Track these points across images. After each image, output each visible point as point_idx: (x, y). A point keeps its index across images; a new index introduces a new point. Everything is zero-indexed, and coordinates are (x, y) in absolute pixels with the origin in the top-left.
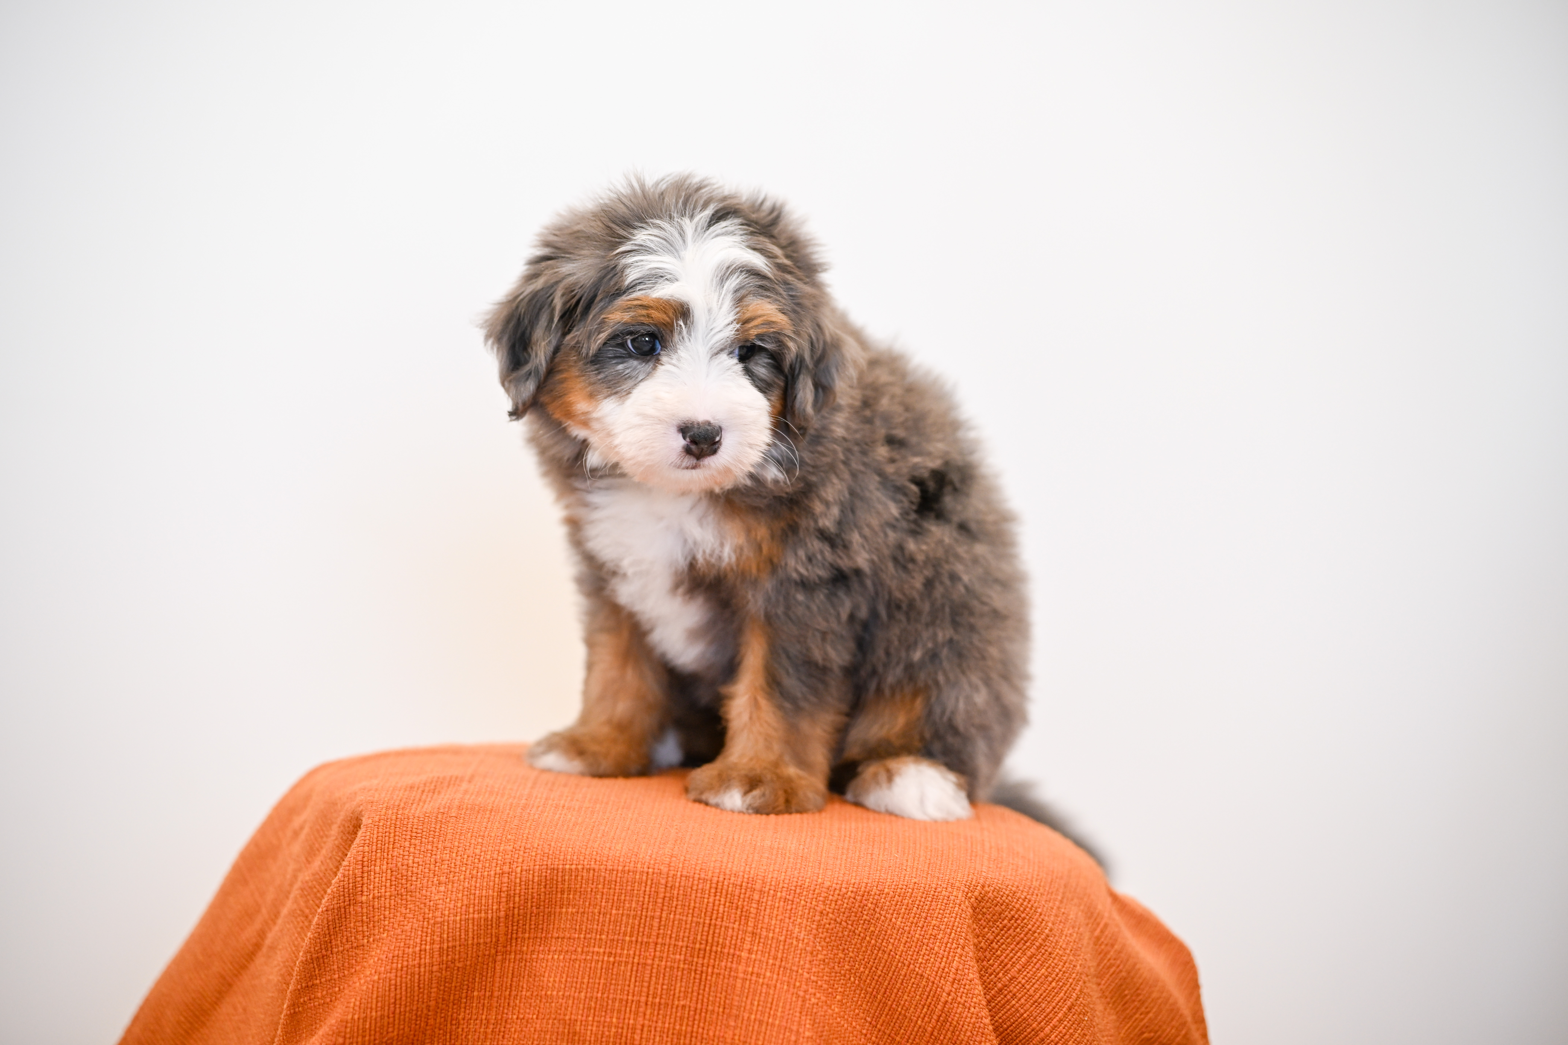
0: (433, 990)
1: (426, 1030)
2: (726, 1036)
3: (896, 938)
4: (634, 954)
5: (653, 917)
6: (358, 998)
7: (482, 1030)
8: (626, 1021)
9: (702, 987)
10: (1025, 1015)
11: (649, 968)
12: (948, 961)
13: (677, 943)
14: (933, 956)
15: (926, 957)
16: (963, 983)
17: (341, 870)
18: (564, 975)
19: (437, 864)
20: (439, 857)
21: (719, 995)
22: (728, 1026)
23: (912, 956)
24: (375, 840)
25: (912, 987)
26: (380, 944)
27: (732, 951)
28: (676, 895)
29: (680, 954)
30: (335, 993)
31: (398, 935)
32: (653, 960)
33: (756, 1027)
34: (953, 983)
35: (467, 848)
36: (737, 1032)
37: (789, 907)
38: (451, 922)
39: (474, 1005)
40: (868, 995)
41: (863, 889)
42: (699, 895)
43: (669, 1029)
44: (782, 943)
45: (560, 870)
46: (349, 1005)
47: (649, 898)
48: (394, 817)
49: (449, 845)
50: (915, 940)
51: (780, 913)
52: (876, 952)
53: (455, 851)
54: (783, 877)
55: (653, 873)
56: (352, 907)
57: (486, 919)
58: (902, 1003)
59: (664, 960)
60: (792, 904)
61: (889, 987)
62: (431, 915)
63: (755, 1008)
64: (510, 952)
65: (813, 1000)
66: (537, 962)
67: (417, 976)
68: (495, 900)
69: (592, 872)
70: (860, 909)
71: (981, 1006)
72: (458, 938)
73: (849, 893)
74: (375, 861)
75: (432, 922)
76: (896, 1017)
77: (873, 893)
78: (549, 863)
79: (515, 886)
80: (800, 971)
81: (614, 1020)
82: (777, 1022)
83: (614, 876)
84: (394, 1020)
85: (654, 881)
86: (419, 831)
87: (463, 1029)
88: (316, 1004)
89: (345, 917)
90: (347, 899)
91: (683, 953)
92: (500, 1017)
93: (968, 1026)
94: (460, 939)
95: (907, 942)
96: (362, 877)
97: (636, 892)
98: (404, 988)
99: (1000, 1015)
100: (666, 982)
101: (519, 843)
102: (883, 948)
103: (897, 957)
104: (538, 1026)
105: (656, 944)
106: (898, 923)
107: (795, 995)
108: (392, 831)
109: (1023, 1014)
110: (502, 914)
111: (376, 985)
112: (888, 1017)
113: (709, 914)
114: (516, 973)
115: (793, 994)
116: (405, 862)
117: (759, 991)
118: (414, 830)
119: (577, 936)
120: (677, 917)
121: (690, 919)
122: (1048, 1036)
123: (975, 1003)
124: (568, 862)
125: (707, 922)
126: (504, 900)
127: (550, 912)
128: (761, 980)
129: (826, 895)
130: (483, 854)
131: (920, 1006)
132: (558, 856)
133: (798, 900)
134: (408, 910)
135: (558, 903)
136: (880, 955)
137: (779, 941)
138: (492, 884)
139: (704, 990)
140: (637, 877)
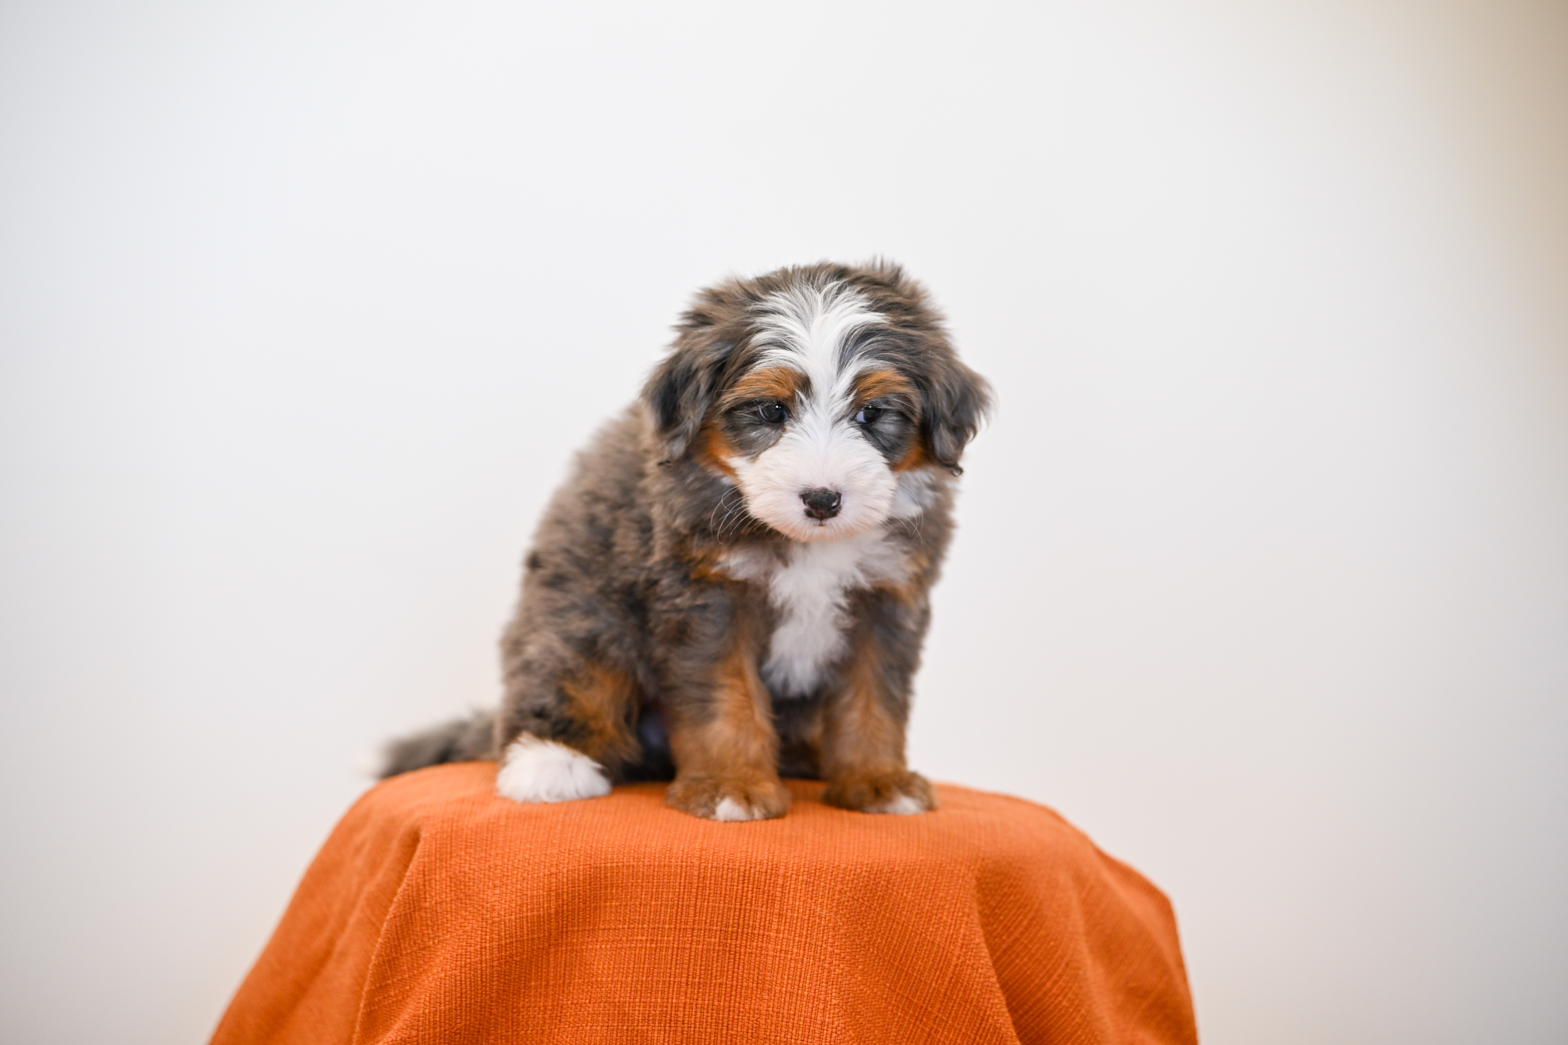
0: (495, 983)
1: (490, 1019)
2: (762, 1008)
3: (908, 911)
4: (674, 940)
5: (689, 906)
6: (428, 994)
7: (540, 1016)
8: (670, 1000)
9: (736, 966)
10: (1028, 972)
11: (688, 951)
12: (956, 928)
13: (711, 927)
14: (942, 924)
15: (936, 926)
16: (971, 946)
17: (405, 880)
18: (612, 963)
19: (492, 870)
20: (492, 863)
21: (752, 972)
22: (762, 999)
23: (923, 925)
24: (434, 851)
25: (925, 953)
26: (444, 945)
27: (761, 932)
28: (708, 885)
29: (715, 938)
30: (407, 991)
31: (460, 935)
32: (691, 944)
33: (787, 999)
34: (961, 948)
35: (517, 853)
36: (771, 1004)
37: (811, 889)
38: (507, 921)
39: (532, 994)
40: (886, 963)
41: (875, 868)
42: (729, 883)
43: (708, 1005)
44: (806, 921)
45: (603, 868)
46: (419, 1001)
47: (684, 889)
48: (449, 830)
49: (501, 852)
50: (925, 910)
51: (802, 895)
52: (890, 924)
53: (507, 857)
54: (803, 863)
55: (687, 866)
56: (417, 913)
57: (539, 916)
58: (917, 968)
59: (701, 944)
60: (813, 886)
61: (905, 955)
62: (488, 916)
63: (785, 981)
64: (562, 944)
65: (837, 970)
66: (586, 952)
67: (479, 971)
68: (545, 899)
69: (631, 868)
70: (874, 887)
71: (988, 967)
72: (514, 935)
73: (864, 873)
74: (435, 870)
75: (490, 922)
76: (912, 981)
77: (885, 871)
78: (592, 863)
79: (563, 885)
80: (824, 946)
81: (659, 1000)
82: (806, 993)
83: (651, 870)
84: (461, 1012)
85: (688, 873)
86: (473, 841)
87: (523, 1016)
88: (390, 1001)
89: (412, 923)
90: (412, 906)
91: (718, 936)
92: (556, 1004)
93: (978, 985)
94: (516, 936)
95: (917, 913)
96: (424, 885)
97: (672, 884)
98: (468, 983)
99: (1006, 973)
100: (704, 963)
101: (563, 846)
102: (896, 920)
103: (910, 927)
104: (591, 1009)
105: (693, 929)
106: (909, 897)
107: (820, 968)
108: (449, 842)
109: (1026, 972)
110: (553, 911)
111: (443, 981)
112: (906, 982)
113: (738, 899)
114: (568, 963)
115: (819, 967)
116: (463, 869)
117: (788, 967)
118: (469, 840)
119: (621, 926)
120: (711, 904)
121: (722, 905)
122: (1050, 990)
123: (983, 964)
124: (609, 860)
125: (738, 907)
126: (553, 898)
127: (596, 907)
128: (789, 956)
129: (843, 875)
130: (532, 858)
131: (933, 971)
132: (599, 856)
133: (818, 882)
134: (468, 913)
135: (603, 898)
136: (894, 926)
137: (803, 920)
138: (541, 884)
139: (738, 968)
140: (673, 870)
